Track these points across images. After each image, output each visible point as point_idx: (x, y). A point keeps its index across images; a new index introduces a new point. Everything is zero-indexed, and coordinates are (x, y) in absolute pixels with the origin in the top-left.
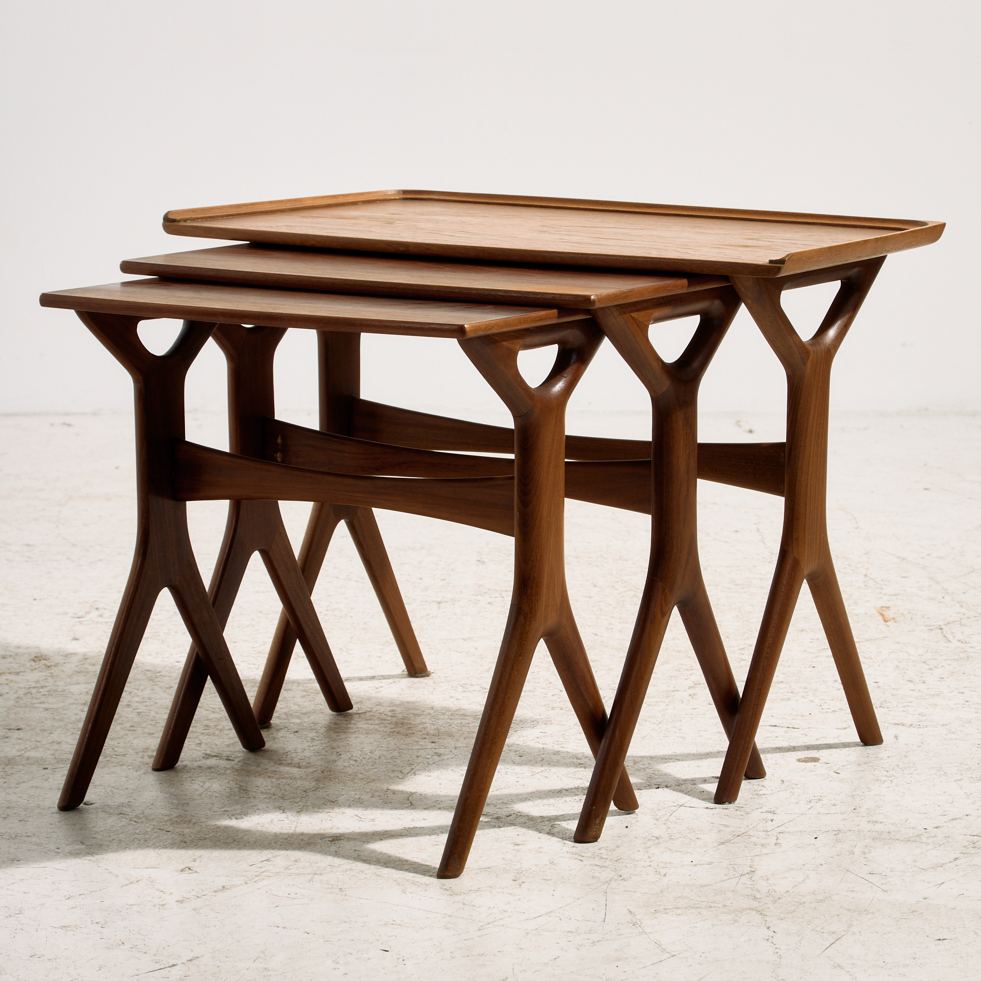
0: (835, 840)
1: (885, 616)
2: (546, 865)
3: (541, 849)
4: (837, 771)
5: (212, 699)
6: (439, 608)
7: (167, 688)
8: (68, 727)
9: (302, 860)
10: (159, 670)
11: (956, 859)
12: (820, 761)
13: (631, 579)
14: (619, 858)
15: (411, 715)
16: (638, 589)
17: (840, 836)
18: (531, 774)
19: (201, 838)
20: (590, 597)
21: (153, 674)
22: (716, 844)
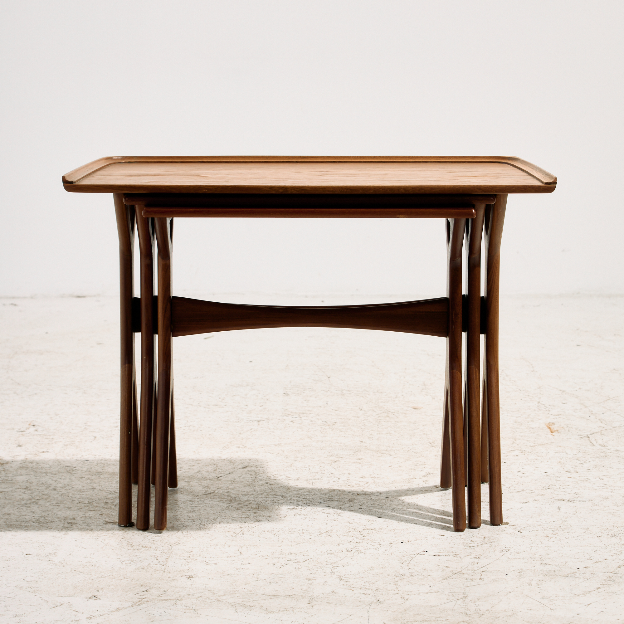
0: (519, 576)
1: (551, 429)
2: (329, 593)
3: (326, 583)
4: (520, 531)
5: (110, 485)
6: (259, 425)
7: (80, 478)
8: (15, 504)
9: (169, 591)
10: (75, 466)
11: (598, 588)
12: (509, 524)
13: (385, 405)
14: (377, 588)
15: (241, 495)
16: (390, 412)
17: (522, 573)
18: (320, 534)
19: (102, 577)
20: (358, 417)
21: (71, 469)
22: (441, 579)
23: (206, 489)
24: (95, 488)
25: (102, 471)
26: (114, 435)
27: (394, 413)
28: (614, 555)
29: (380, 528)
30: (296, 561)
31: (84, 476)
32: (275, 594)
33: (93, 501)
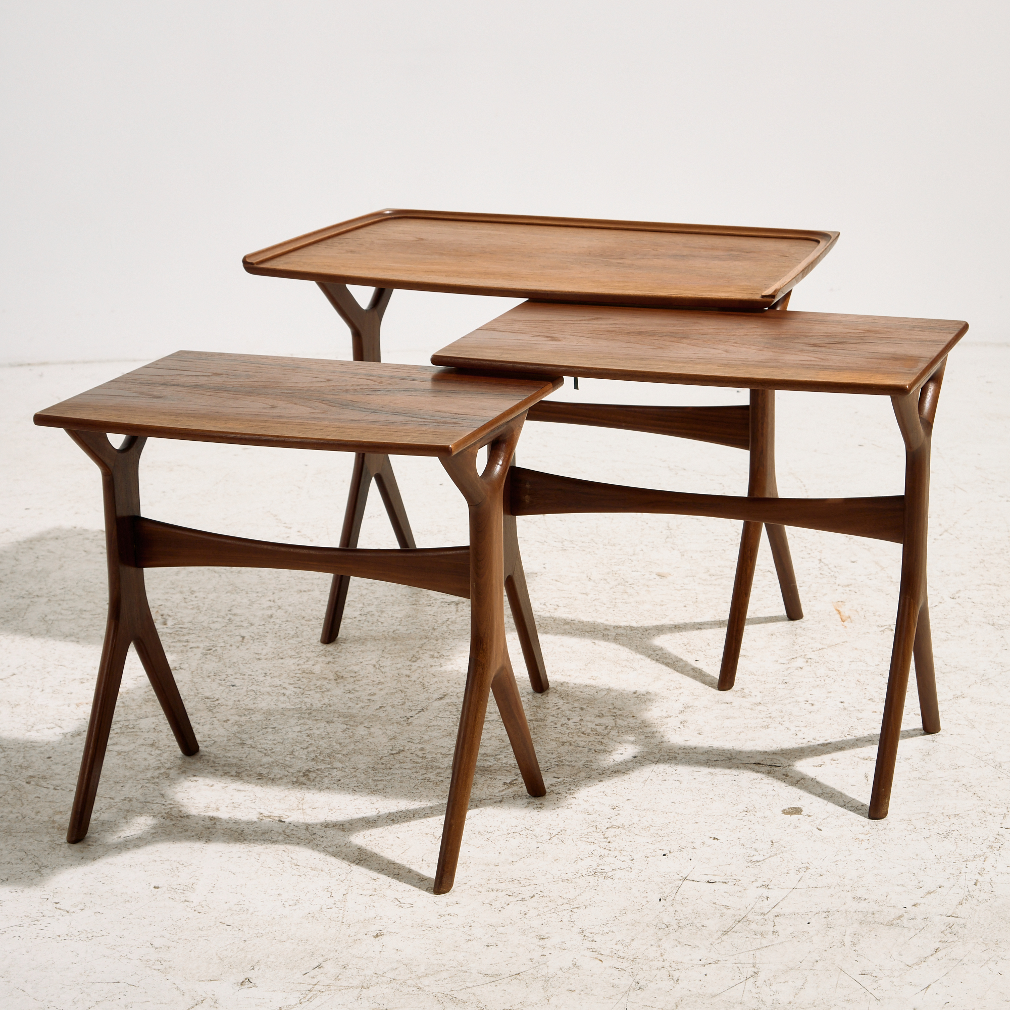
0: (826, 926)
1: (842, 614)
2: (569, 968)
3: (564, 944)
4: (819, 827)
5: (265, 736)
6: (457, 611)
7: (224, 721)
8: (138, 778)
9: (350, 966)
10: (217, 697)
11: (937, 950)
12: (802, 813)
13: (620, 570)
14: (635, 956)
15: (440, 756)
16: (627, 582)
17: (830, 919)
18: (549, 837)
19: (258, 935)
20: (586, 594)
21: (212, 703)
22: (720, 933)
23: (392, 743)
24: (244, 742)
25: (252, 706)
26: (267, 632)
27: (633, 584)
28: (951, 876)
29: (630, 823)
30: (520, 897)
31: (230, 717)
32: (497, 973)
33: (243, 772)
